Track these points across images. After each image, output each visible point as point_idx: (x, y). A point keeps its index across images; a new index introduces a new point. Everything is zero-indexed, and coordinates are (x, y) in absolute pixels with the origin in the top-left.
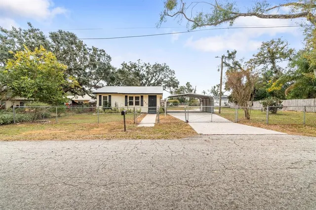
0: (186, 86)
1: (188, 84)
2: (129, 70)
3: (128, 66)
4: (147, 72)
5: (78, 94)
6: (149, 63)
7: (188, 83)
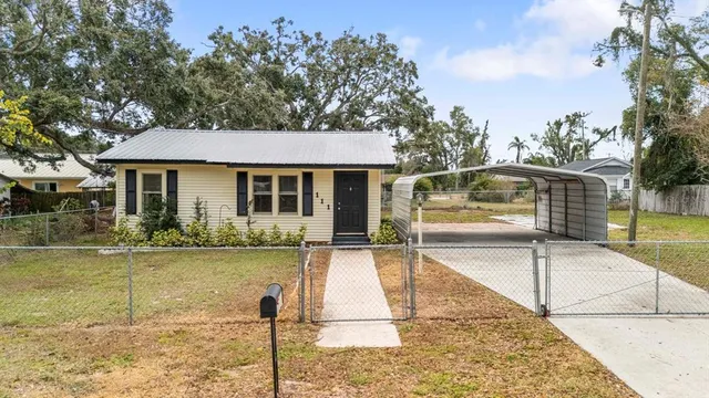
0: (450, 122)
1: (456, 112)
2: (244, 61)
3: (239, 46)
4: (311, 68)
5: (36, 157)
6: (318, 35)
7: (457, 109)
